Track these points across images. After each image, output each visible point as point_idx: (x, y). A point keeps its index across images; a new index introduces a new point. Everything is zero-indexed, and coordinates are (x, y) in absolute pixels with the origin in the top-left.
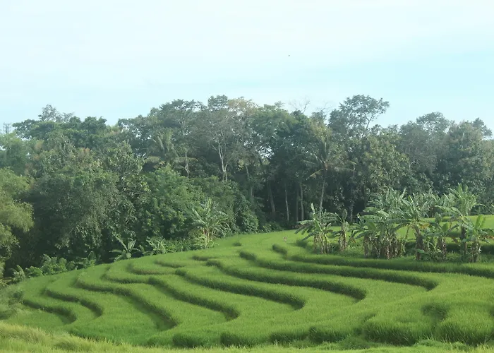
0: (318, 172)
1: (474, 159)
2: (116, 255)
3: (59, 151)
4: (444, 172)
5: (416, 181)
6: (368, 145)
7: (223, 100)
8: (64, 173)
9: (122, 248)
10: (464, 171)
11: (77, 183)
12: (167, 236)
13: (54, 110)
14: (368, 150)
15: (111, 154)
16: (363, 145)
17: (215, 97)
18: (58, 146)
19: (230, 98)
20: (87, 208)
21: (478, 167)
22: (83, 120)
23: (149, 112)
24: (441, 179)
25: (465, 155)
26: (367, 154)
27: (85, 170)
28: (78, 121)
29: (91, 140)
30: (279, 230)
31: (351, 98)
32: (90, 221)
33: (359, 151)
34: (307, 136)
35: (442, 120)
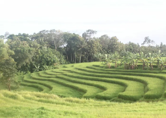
0: (81, 49)
1: (117, 46)
2: (34, 70)
3: (17, 42)
4: (110, 49)
5: (103, 51)
6: (93, 42)
7: (54, 30)
8: (19, 48)
9: (36, 68)
10: (114, 49)
11: (24, 51)
12: (47, 65)
13: (8, 33)
14: (93, 43)
15: (31, 43)
16: (91, 42)
17: (52, 30)
18: (17, 40)
19: (56, 30)
20: (27, 57)
21: (118, 47)
22: (22, 34)
23: (33, 34)
24: (109, 51)
25: (114, 45)
26: (93, 44)
27: (25, 47)
28: (21, 34)
29: (25, 39)
30: (70, 64)
31: (88, 30)
32: (27, 61)
33: (91, 43)
34: (77, 39)
35: (107, 36)
